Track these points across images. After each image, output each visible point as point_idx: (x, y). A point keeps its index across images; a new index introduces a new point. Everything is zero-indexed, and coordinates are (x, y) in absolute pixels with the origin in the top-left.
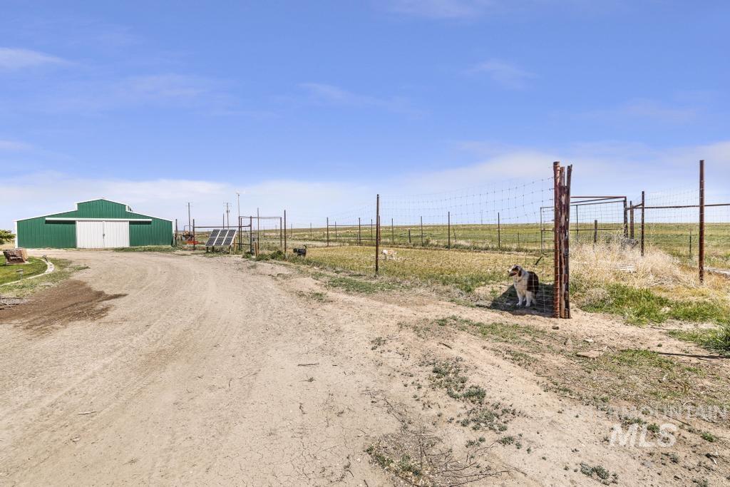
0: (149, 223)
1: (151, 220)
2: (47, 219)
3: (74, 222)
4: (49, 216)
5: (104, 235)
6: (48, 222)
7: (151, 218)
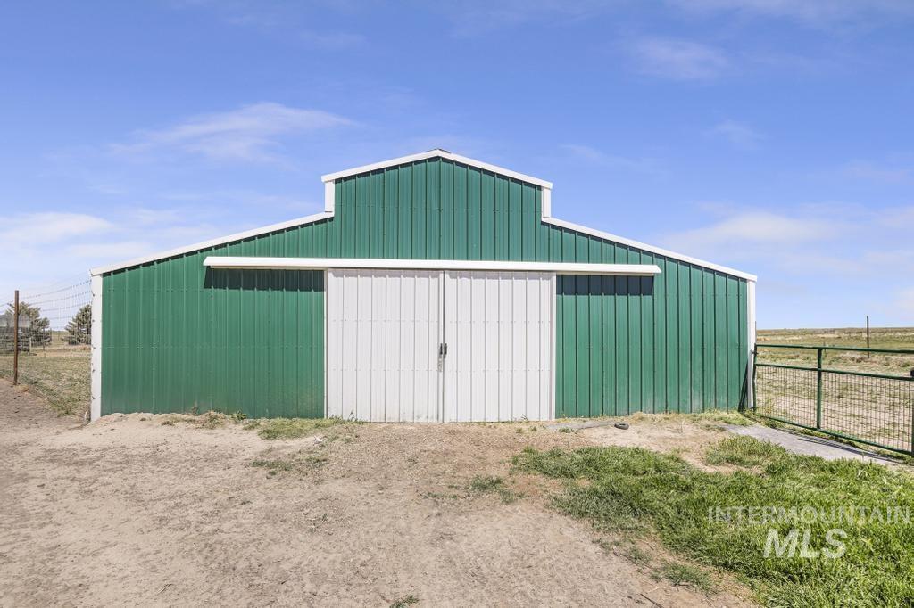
0: (642, 285)
1: (653, 269)
2: (212, 261)
3: (313, 281)
4: (219, 249)
5: (443, 351)
6: (216, 278)
7: (654, 257)
